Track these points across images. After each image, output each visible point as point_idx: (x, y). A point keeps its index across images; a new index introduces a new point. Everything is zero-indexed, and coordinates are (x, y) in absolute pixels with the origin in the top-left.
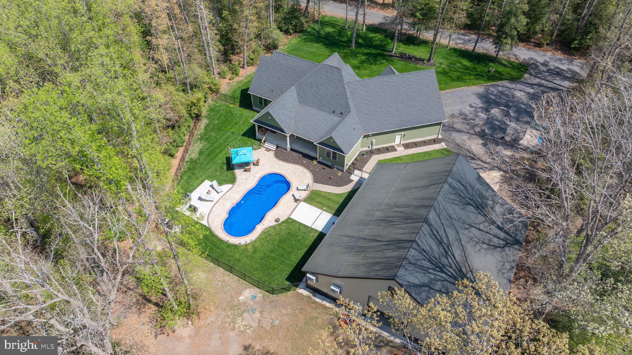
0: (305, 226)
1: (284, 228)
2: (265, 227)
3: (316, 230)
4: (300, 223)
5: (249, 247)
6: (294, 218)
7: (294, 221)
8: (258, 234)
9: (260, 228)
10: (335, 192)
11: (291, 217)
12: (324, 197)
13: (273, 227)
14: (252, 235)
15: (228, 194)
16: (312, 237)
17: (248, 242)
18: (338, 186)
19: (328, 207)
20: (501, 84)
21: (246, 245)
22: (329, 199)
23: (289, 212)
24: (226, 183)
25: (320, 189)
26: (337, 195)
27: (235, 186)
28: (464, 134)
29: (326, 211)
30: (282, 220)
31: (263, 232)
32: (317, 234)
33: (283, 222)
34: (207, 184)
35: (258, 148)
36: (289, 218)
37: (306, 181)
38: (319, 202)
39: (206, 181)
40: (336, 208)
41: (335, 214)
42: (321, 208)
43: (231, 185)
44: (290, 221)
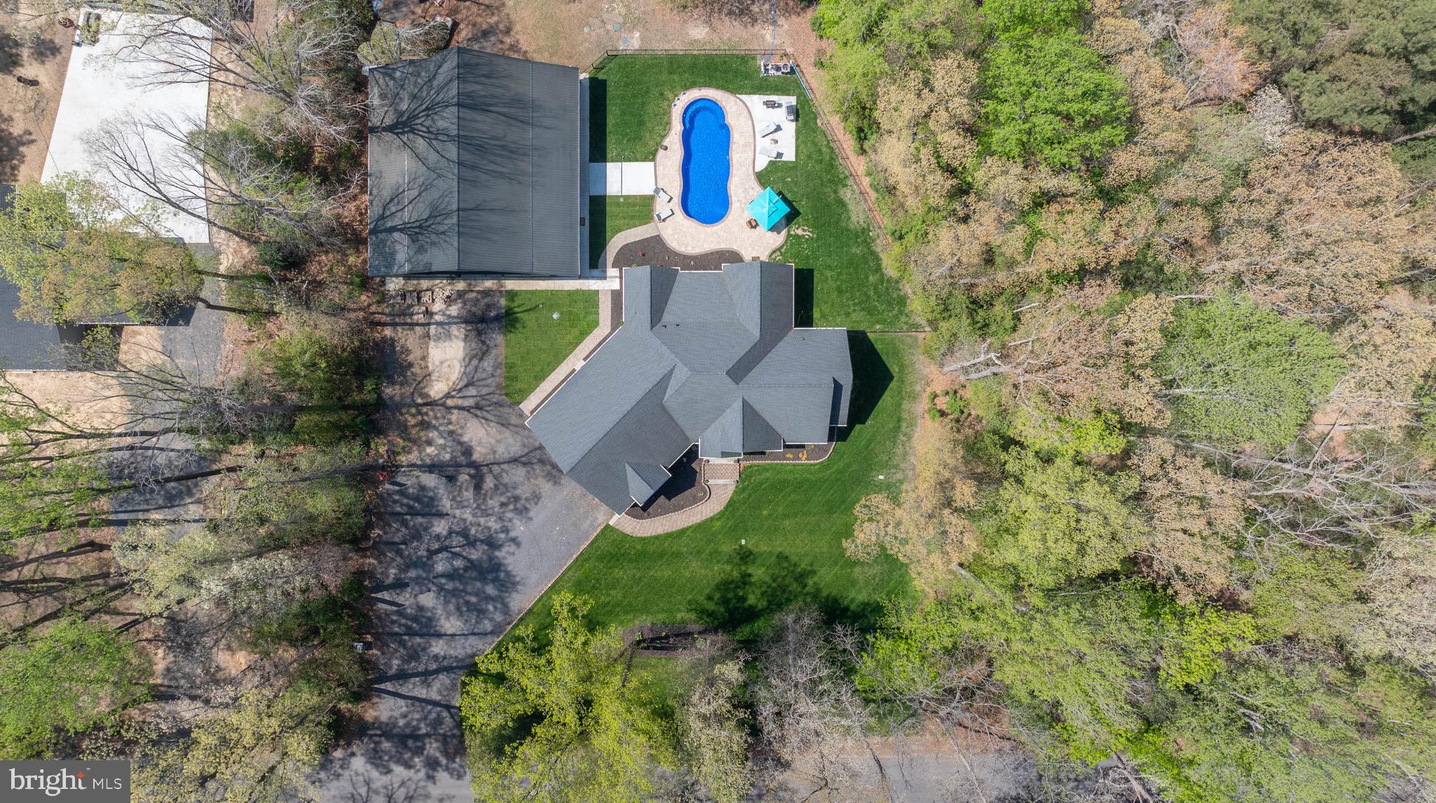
0: (629, 160)
1: (650, 142)
2: (673, 132)
3: (613, 161)
4: (637, 160)
5: (671, 96)
6: (646, 163)
7: (645, 159)
8: (673, 118)
9: (677, 127)
10: (623, 233)
11: (652, 164)
12: (633, 217)
13: (664, 137)
14: (679, 112)
15: (751, 154)
16: (612, 148)
17: (677, 102)
18: (625, 246)
19: (618, 205)
21: (678, 96)
22: (624, 218)
23: (660, 169)
24: (766, 169)
25: (645, 227)
27: (751, 171)
28: (506, 456)
29: (618, 197)
30: (661, 153)
31: (669, 123)
32: (609, 156)
33: (656, 150)
34: (789, 156)
35: (773, 256)
36: (653, 160)
37: (670, 231)
38: (635, 205)
39: (793, 159)
40: (608, 209)
41: (604, 197)
42: (626, 197)
43: (758, 169)
44: (650, 156)
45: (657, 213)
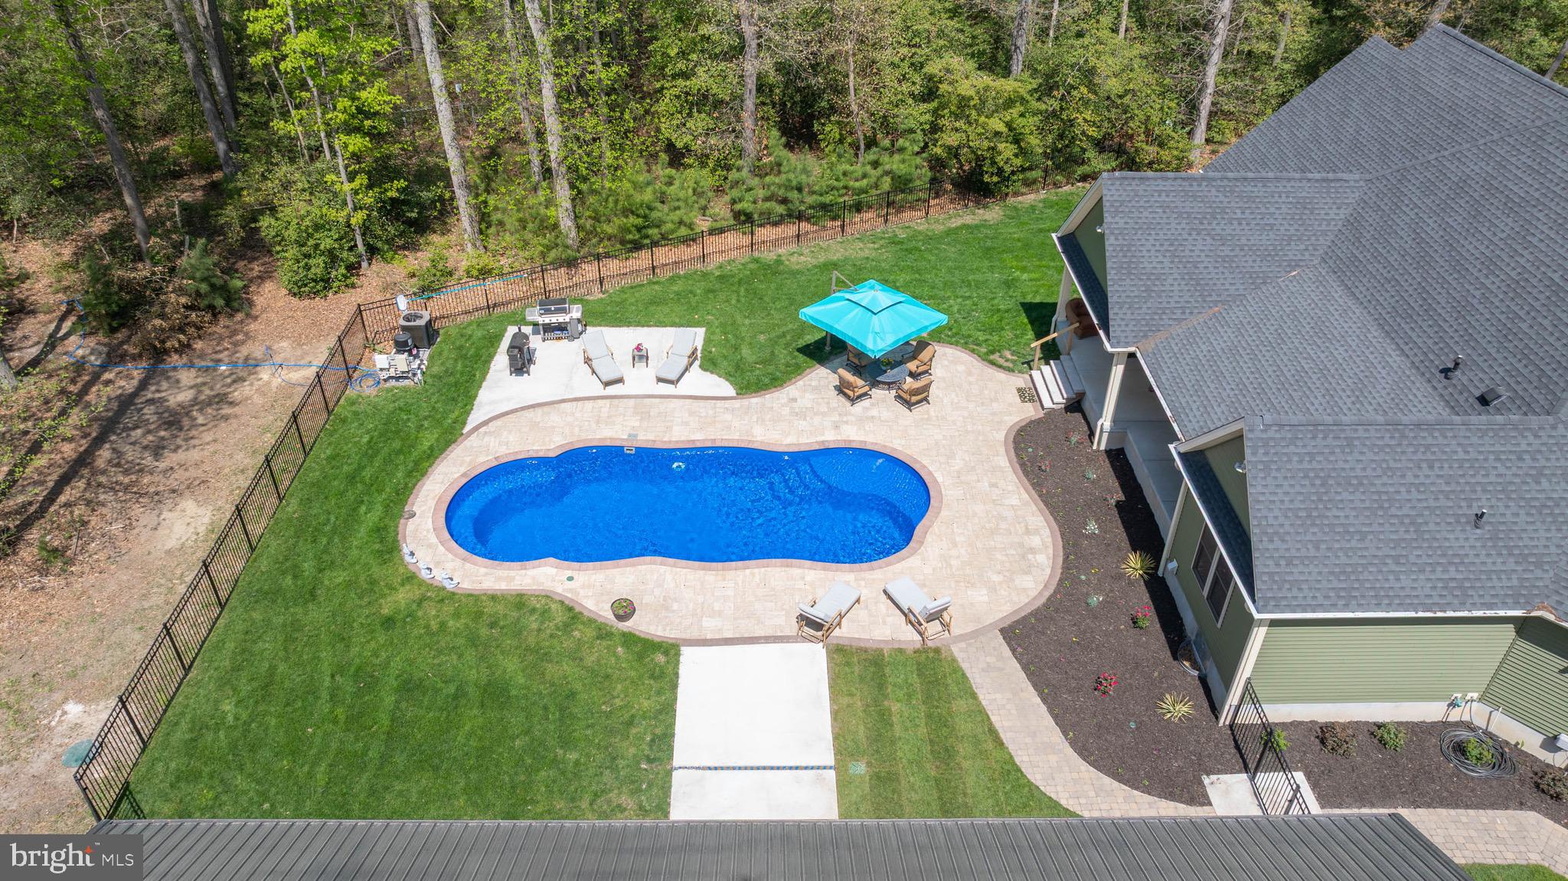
0: (664, 741)
1: (590, 660)
2: (560, 589)
4: (668, 710)
5: (403, 596)
6: (683, 670)
7: (667, 679)
8: (503, 586)
10: (1022, 759)
11: (687, 652)
12: (940, 723)
13: (573, 615)
14: (483, 570)
15: (677, 403)
17: (434, 576)
18: (1083, 752)
19: (884, 780)
21: (411, 578)
22: (944, 754)
23: (711, 627)
24: (728, 376)
25: (976, 679)
26: (1010, 773)
27: (737, 404)
29: (843, 785)
30: (641, 624)
31: (520, 601)
33: (631, 639)
34: (690, 337)
35: (1007, 364)
36: (671, 650)
37: (979, 596)
39: (701, 332)
42: (844, 750)
43: (730, 391)
44: (655, 660)
45: (908, 636)
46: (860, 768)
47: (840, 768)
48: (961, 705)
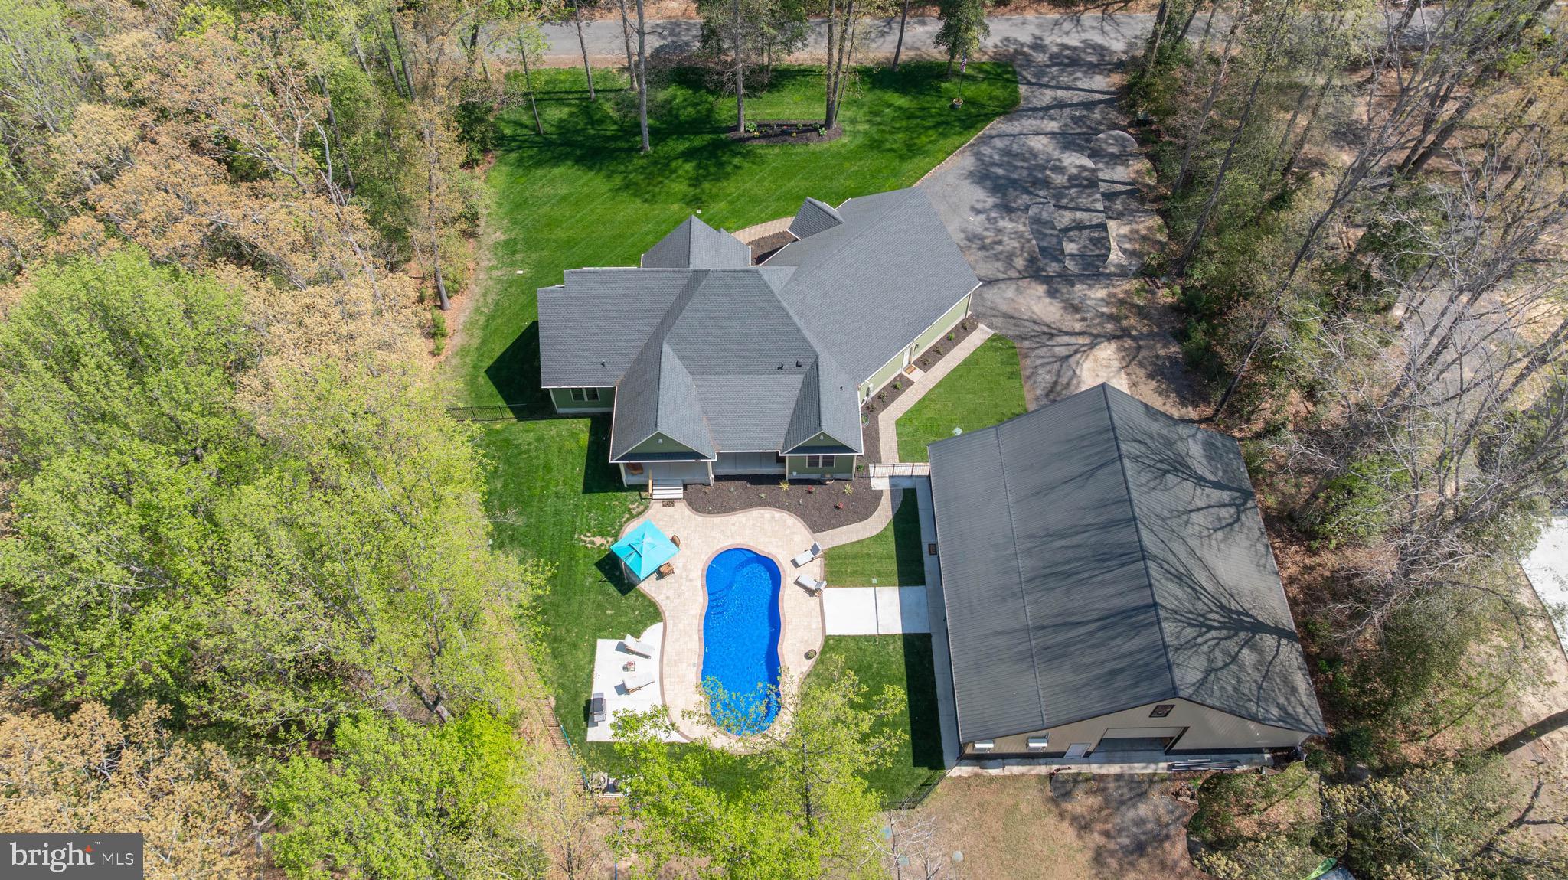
0: (867, 638)
2: (797, 680)
3: (893, 636)
4: (854, 638)
6: (837, 633)
7: (840, 639)
8: (795, 703)
9: (790, 689)
10: (869, 535)
11: (829, 632)
12: (855, 557)
13: (813, 673)
14: (785, 713)
15: (668, 649)
16: (897, 656)
18: (865, 518)
19: (879, 574)
20: (994, 132)
22: (869, 556)
23: (816, 625)
24: (646, 626)
25: (838, 543)
26: (875, 539)
27: (669, 622)
28: (1003, 285)
29: (881, 584)
30: (817, 646)
31: (803, 694)
32: (900, 644)
33: (823, 652)
34: (606, 647)
35: (642, 507)
36: (827, 639)
37: (798, 538)
38: (855, 572)
39: (599, 641)
40: (894, 567)
41: (902, 583)
42: (869, 584)
43: (659, 626)
44: (833, 644)
45: (818, 562)
46: (874, 581)
47: (875, 586)
48: (848, 550)
